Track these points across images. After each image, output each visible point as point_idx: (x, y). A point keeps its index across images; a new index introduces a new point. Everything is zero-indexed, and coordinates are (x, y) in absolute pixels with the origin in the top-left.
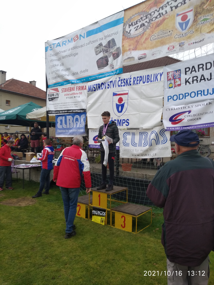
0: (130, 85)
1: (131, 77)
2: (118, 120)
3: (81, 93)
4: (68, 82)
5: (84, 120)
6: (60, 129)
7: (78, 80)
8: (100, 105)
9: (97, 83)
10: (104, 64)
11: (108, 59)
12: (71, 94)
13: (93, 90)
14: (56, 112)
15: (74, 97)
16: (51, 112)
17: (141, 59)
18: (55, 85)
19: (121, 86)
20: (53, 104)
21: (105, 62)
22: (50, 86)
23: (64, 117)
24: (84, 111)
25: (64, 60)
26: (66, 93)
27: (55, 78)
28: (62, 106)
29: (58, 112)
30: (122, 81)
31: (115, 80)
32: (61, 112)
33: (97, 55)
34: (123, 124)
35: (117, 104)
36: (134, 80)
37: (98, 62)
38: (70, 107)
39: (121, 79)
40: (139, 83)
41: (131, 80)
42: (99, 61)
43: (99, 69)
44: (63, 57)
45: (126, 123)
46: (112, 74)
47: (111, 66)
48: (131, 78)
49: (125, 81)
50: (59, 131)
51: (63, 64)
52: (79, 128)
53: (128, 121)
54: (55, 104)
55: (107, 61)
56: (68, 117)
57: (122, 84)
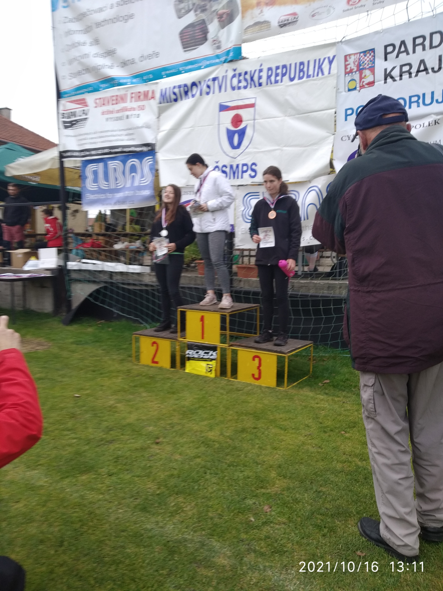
0: (260, 85)
1: (261, 68)
2: (231, 167)
3: (142, 108)
4: (111, 82)
5: (151, 169)
6: (93, 192)
7: (136, 77)
8: (189, 134)
9: (182, 83)
10: (197, 39)
11: (206, 26)
12: (118, 111)
13: (172, 98)
14: (82, 154)
15: (125, 117)
16: (69, 154)
17: (285, 25)
18: (80, 91)
19: (239, 88)
20: (75, 136)
21: (200, 33)
22: (66, 93)
23: (101, 165)
24: (150, 148)
25: (101, 32)
26: (105, 108)
27: (79, 73)
28: (95, 138)
29: (88, 153)
30: (242, 78)
31: (225, 74)
32: (93, 152)
33: (180, 17)
34: (244, 174)
35: (228, 131)
36: (270, 74)
37: (182, 34)
38: (117, 140)
39: (237, 72)
40: (282, 82)
41: (261, 74)
42: (185, 33)
43: (185, 51)
44: (98, 25)
45: (250, 172)
46: (217, 61)
47: (214, 44)
48: (261, 71)
49: (248, 77)
50: (92, 197)
51: (96, 42)
52: (140, 188)
53: (254, 167)
54: (80, 135)
55: (205, 32)
56: (112, 164)
57: (240, 85)
